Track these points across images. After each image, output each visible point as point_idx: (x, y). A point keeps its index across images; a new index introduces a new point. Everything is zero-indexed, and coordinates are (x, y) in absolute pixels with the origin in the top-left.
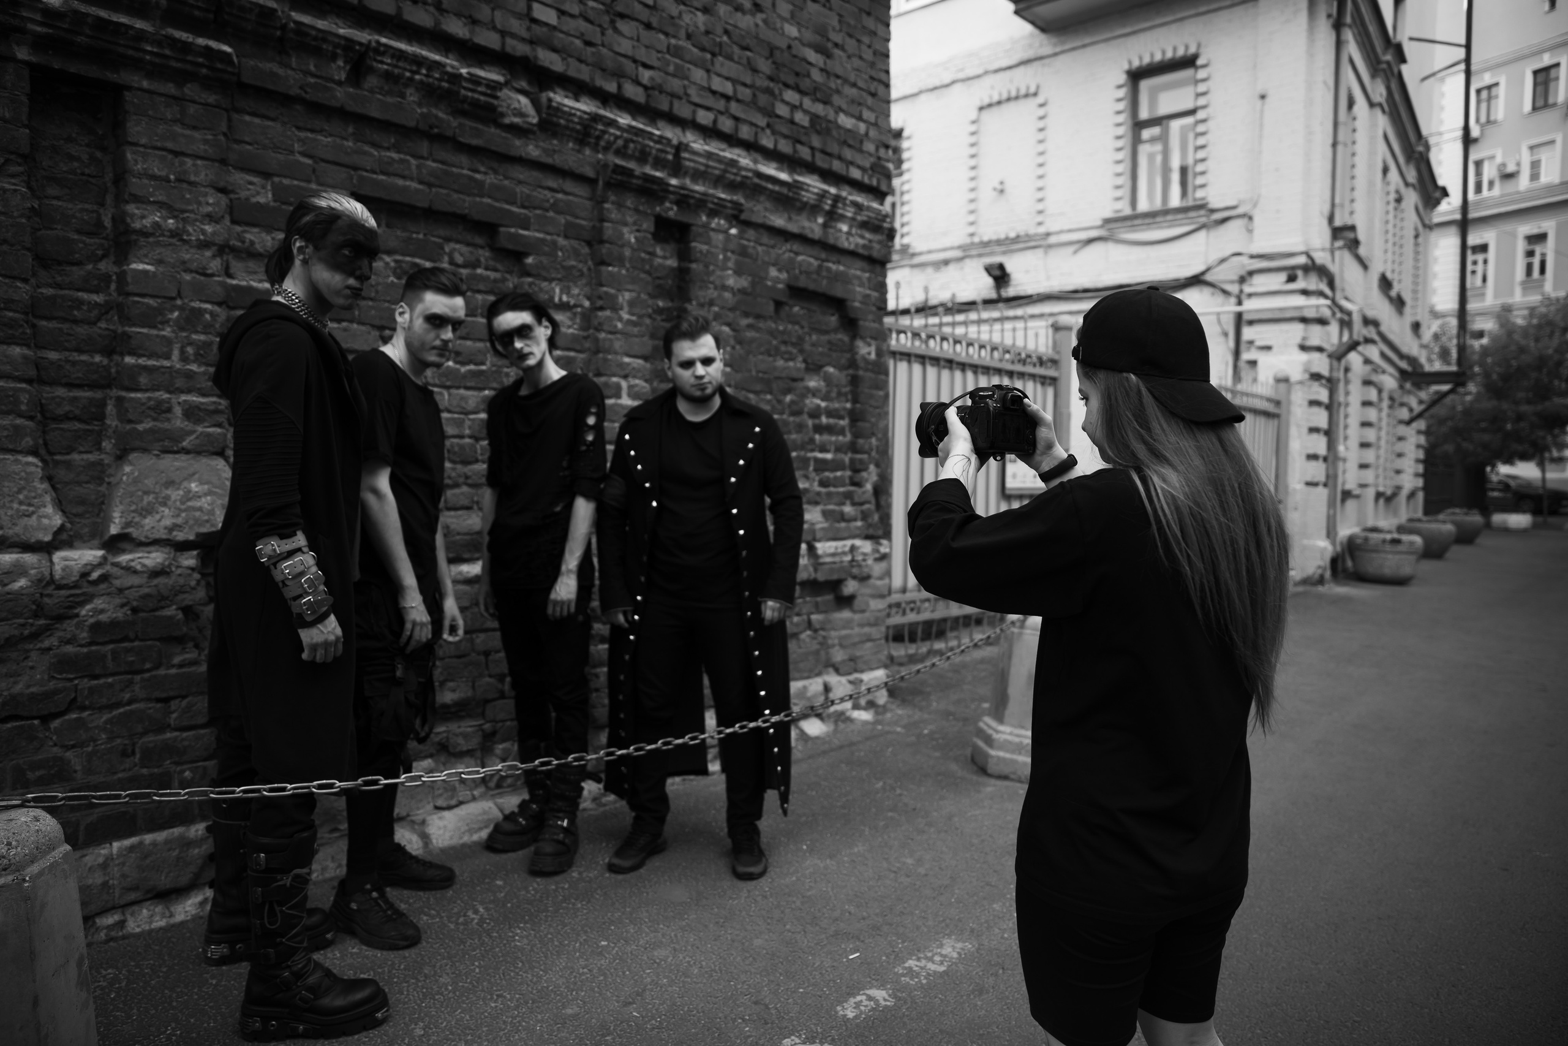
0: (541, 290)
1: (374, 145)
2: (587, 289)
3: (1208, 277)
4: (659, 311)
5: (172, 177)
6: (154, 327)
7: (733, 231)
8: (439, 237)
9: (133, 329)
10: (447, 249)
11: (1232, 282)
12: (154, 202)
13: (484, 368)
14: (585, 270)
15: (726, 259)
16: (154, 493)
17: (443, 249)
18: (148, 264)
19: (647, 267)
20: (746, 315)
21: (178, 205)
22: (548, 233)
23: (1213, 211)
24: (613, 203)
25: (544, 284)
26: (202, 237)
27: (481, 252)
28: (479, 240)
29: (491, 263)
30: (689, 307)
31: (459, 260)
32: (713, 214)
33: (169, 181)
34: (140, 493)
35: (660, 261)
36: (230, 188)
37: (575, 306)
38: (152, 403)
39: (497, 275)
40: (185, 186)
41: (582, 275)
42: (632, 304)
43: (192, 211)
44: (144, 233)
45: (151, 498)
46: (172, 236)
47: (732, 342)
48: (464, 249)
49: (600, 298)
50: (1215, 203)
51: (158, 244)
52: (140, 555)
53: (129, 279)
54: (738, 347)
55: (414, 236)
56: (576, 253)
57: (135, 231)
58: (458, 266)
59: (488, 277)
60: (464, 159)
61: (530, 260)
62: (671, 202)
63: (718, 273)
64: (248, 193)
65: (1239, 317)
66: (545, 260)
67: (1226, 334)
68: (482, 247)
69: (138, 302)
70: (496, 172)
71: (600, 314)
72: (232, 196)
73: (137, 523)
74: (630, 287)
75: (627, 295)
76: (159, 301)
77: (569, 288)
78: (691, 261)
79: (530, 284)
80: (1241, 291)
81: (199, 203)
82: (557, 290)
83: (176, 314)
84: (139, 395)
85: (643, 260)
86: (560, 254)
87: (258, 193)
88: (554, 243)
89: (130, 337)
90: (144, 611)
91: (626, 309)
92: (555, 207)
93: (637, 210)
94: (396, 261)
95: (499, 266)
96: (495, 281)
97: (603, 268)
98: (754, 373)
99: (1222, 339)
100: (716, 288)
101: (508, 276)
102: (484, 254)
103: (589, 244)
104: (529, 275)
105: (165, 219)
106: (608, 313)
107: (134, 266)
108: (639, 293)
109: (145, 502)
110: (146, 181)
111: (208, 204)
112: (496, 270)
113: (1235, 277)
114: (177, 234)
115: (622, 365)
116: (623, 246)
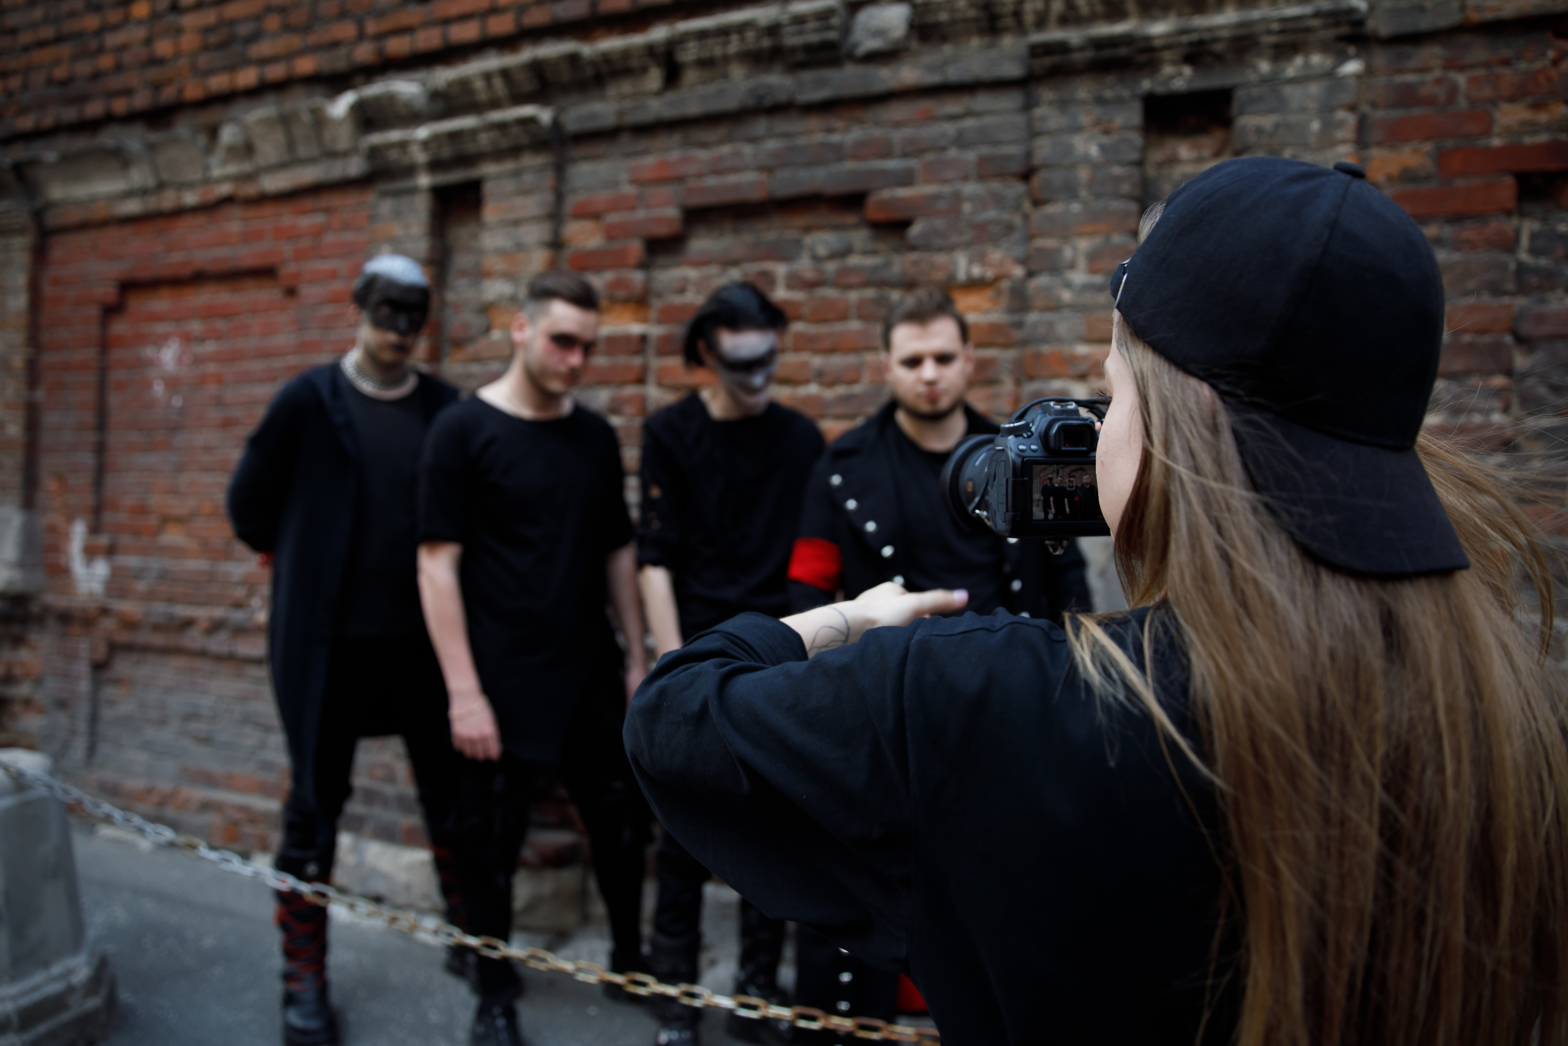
0: (933, 266)
1: (704, 145)
2: (1018, 248)
7: (1352, 67)
8: (796, 228)
10: (807, 243)
13: (857, 389)
14: (1017, 220)
15: (1329, 126)
17: (800, 243)
22: (946, 183)
24: (1051, 103)
25: (940, 259)
27: (853, 234)
29: (868, 245)
31: (822, 251)
32: (1283, 51)
37: (997, 279)
39: (880, 260)
42: (1092, 255)
48: (832, 236)
49: (1035, 257)
55: (766, 236)
56: (998, 200)
58: (822, 260)
60: (814, 123)
61: (917, 228)
62: (1174, 63)
66: (939, 223)
68: (852, 227)
70: (861, 122)
71: (1037, 282)
74: (1088, 229)
75: (1084, 244)
77: (984, 254)
79: (915, 263)
82: (963, 262)
85: (1115, 178)
86: (967, 207)
87: (590, 238)
88: (958, 193)
91: (1080, 266)
92: (960, 141)
93: (1100, 101)
95: (880, 247)
101: (891, 258)
102: (860, 237)
104: (913, 248)
106: (1045, 280)
108: (1108, 235)
112: (875, 254)
115: (1072, 360)
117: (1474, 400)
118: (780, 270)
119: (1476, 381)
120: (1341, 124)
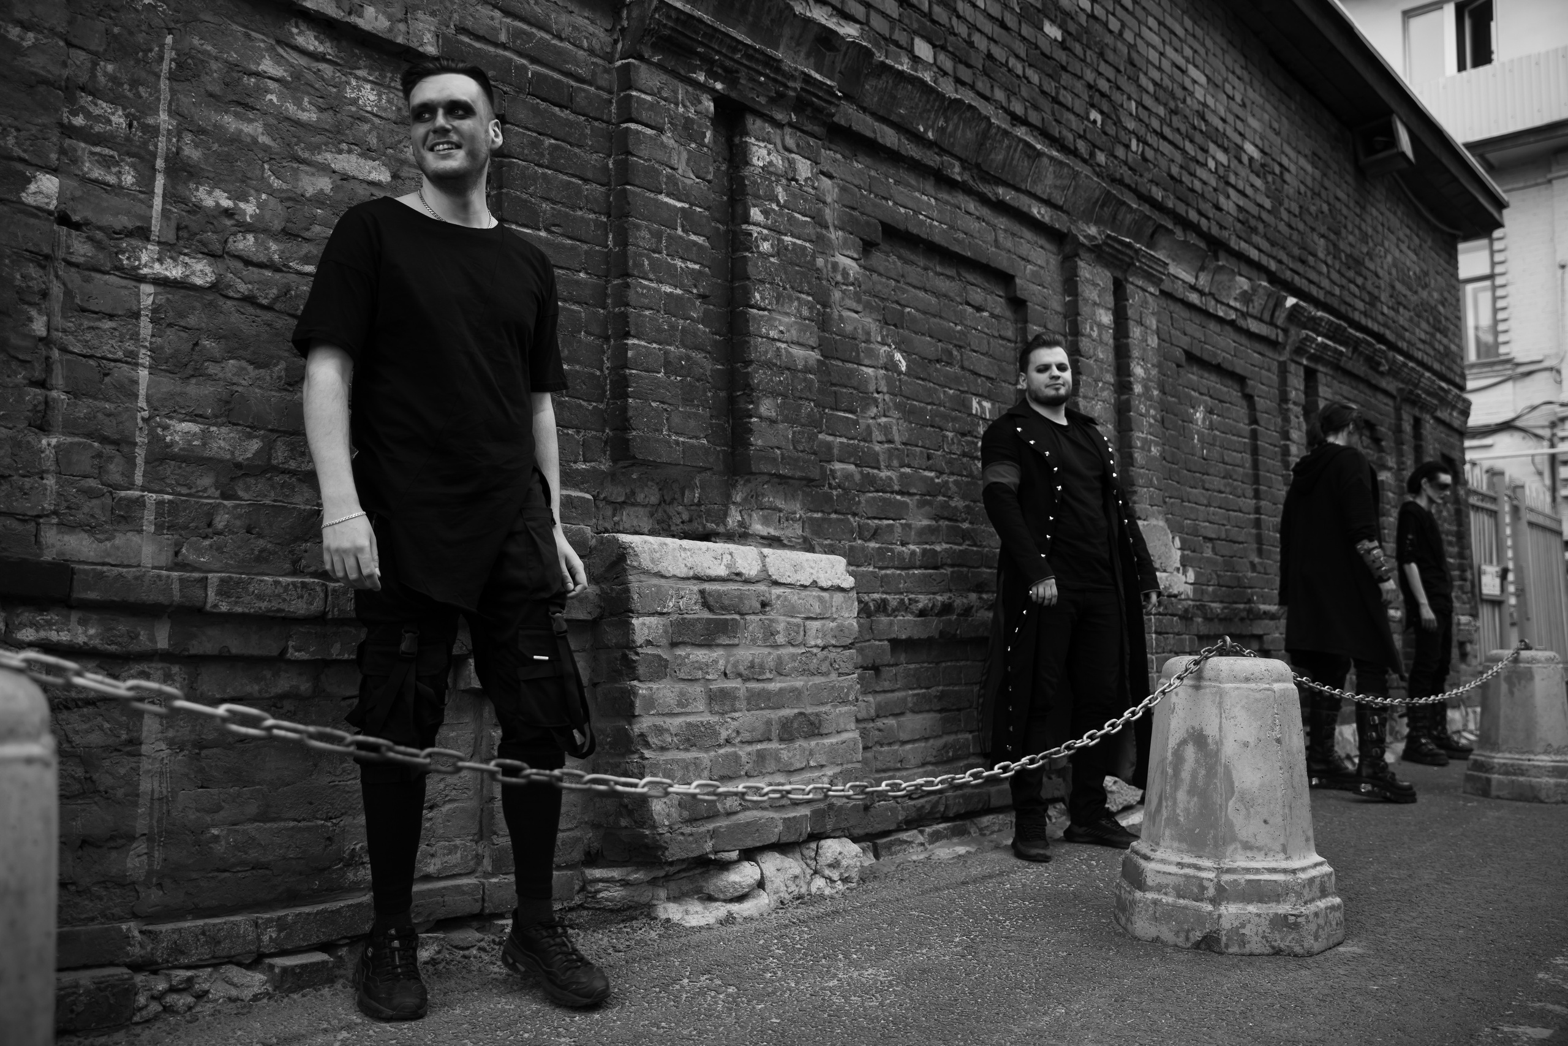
3: (1518, 423)
11: (1543, 427)
23: (1518, 365)
50: (1520, 358)
65: (1553, 458)
67: (1540, 474)
78: (1421, 441)
80: (1554, 435)
97: (1402, 447)
99: (1537, 478)
113: (1547, 423)
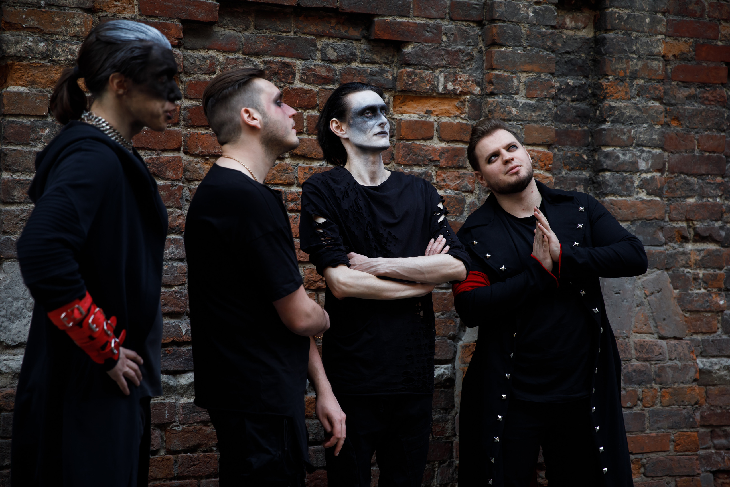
0: (422, 79)
2: (477, 75)
4: (570, 90)
5: (42, 2)
6: (28, 144)
8: (311, 34)
9: (8, 147)
10: (319, 46)
12: (26, 28)
14: (475, 53)
15: (654, 22)
16: (23, 299)
17: (315, 46)
18: (22, 86)
19: (549, 43)
20: (686, 84)
21: (48, 29)
22: (431, 19)
25: (427, 73)
26: (70, 57)
27: (356, 44)
28: (354, 33)
29: (368, 55)
30: (604, 82)
31: (332, 55)
33: (40, 7)
34: (10, 299)
35: (570, 32)
36: (98, 7)
37: (463, 93)
38: (25, 214)
39: (375, 68)
40: (54, 9)
41: (472, 58)
42: (529, 86)
43: (61, 33)
44: (19, 58)
45: (20, 303)
46: (43, 58)
47: (663, 119)
48: (338, 43)
49: (491, 83)
51: (31, 66)
52: (6, 357)
53: (5, 102)
54: (674, 124)
55: (284, 35)
56: (464, 36)
57: (10, 56)
58: (332, 62)
59: (365, 71)
61: (409, 49)
63: (644, 39)
64: (114, 10)
66: (426, 47)
68: (357, 40)
69: (13, 122)
71: (490, 100)
72: (100, 14)
73: (5, 328)
74: (527, 67)
75: (524, 77)
76: (32, 119)
77: (455, 74)
78: (607, 31)
79: (409, 75)
81: (67, 25)
82: (442, 79)
83: (47, 130)
84: (13, 208)
85: (544, 35)
86: (444, 38)
87: (125, 9)
88: (438, 28)
89: (6, 155)
90: (6, 410)
91: (523, 92)
94: (265, 63)
95: (376, 58)
96: (372, 74)
97: (495, 49)
98: (697, 153)
100: (640, 58)
101: (387, 68)
103: (480, 24)
104: (409, 65)
105: (36, 42)
106: (500, 99)
107: (10, 89)
108: (539, 73)
109: (14, 308)
110: (19, 9)
111: (75, 24)
112: (374, 63)
114: (48, 56)
116: (518, 22)
117: (709, 190)
118: (299, 64)
119: (709, 179)
120: (660, 21)
